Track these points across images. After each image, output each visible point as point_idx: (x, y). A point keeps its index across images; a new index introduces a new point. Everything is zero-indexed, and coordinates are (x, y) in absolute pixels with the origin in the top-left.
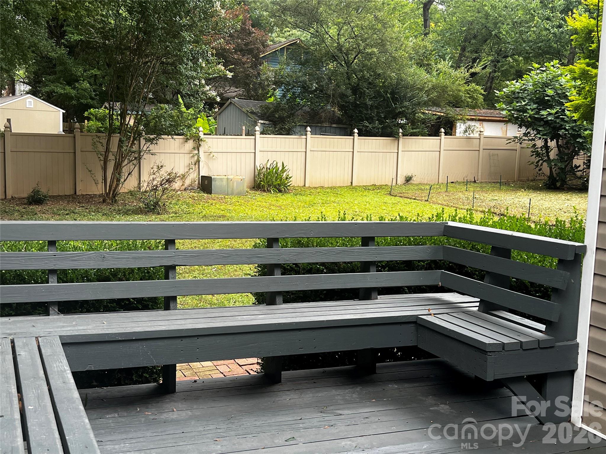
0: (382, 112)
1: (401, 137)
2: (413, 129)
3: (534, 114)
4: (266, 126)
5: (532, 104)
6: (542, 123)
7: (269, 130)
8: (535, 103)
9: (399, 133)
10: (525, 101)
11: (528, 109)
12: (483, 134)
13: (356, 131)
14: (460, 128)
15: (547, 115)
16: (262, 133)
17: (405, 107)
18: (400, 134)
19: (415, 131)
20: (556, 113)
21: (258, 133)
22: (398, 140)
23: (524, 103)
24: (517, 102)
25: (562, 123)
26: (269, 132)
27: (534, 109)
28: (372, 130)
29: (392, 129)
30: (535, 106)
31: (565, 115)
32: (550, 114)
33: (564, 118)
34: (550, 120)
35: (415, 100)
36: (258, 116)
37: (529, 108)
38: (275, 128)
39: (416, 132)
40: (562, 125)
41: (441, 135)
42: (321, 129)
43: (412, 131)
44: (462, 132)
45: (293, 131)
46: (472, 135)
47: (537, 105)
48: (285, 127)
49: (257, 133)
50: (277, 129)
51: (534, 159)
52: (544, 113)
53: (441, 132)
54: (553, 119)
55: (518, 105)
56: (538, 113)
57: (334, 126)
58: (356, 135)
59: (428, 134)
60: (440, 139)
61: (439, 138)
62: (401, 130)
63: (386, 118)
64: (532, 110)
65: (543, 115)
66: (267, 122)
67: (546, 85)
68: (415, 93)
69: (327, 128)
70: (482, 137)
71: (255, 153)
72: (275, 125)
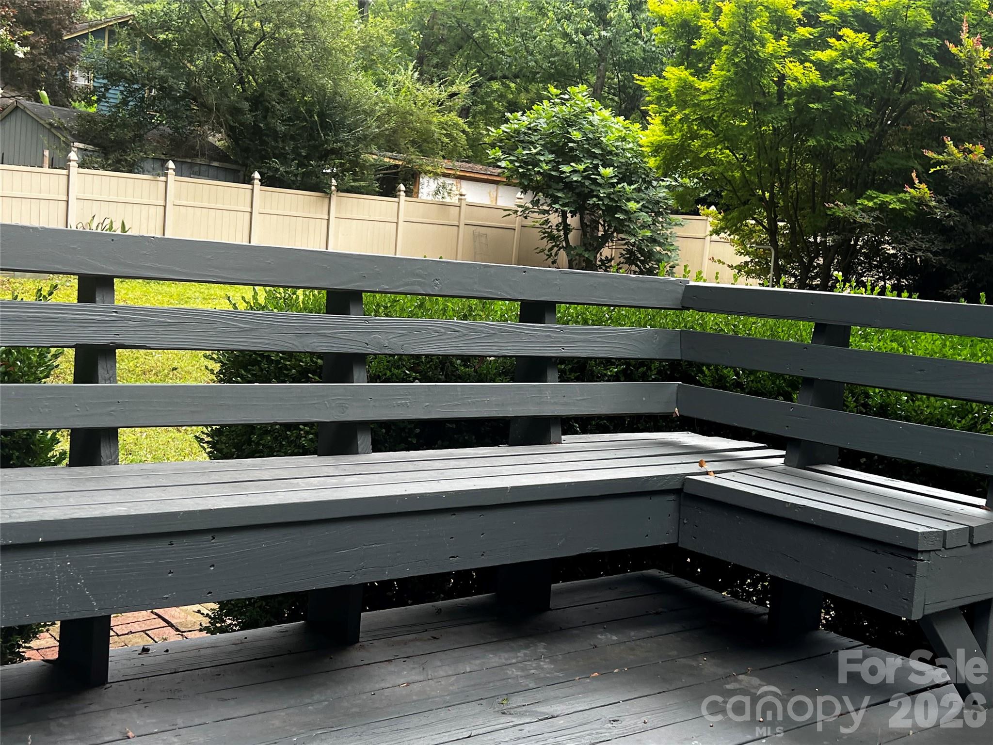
0: (303, 148)
1: (335, 193)
2: (354, 180)
3: (549, 170)
4: (89, 154)
5: (547, 153)
6: (561, 185)
7: (97, 162)
8: (551, 152)
9: (331, 186)
10: (535, 148)
11: (541, 161)
12: (465, 200)
13: (257, 175)
14: (427, 186)
15: (570, 172)
16: (81, 166)
17: (341, 141)
18: (333, 188)
19: (357, 184)
20: (585, 170)
21: (74, 165)
22: (330, 199)
23: (534, 151)
24: (524, 148)
25: (593, 187)
26: (96, 166)
27: (550, 161)
28: (284, 176)
29: (319, 177)
30: (551, 157)
31: (599, 175)
32: (575, 171)
33: (597, 179)
34: (576, 181)
35: (359, 131)
36: (73, 136)
37: (542, 158)
38: (107, 159)
39: (358, 188)
40: (592, 191)
41: (399, 195)
42: (191, 168)
43: (353, 184)
44: (431, 193)
45: (140, 167)
46: (448, 200)
47: (554, 155)
48: (126, 160)
49: (72, 164)
50: (110, 162)
51: (546, 244)
52: (565, 168)
53: (400, 191)
54: (580, 179)
55: (524, 152)
56: (556, 168)
57: (216, 164)
58: (257, 182)
59: (378, 192)
60: (398, 203)
61: (396, 200)
62: (334, 182)
63: (308, 157)
64: (547, 163)
65: (563, 172)
66: (90, 147)
67: (568, 123)
68: (357, 120)
69: (203, 168)
70: (463, 203)
71: (68, 202)
72: (106, 154)
